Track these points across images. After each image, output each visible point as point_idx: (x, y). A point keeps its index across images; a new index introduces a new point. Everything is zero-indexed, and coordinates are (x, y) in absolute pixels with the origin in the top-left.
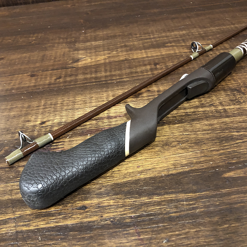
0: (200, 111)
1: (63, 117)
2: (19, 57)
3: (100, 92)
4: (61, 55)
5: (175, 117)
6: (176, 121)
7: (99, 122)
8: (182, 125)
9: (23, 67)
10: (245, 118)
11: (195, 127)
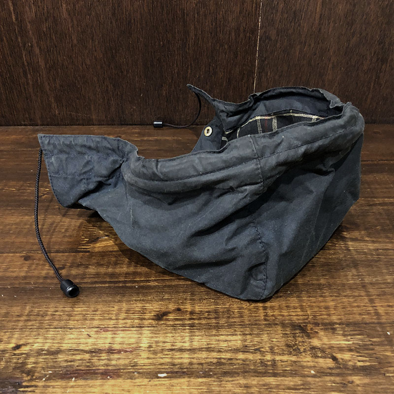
0: (239, 358)
1: (48, 341)
2: (18, 220)
3: (110, 301)
4: (75, 226)
5: (202, 364)
6: (201, 371)
7: (94, 356)
8: (207, 381)
9: (18, 240)
10: (298, 381)
11: (223, 387)
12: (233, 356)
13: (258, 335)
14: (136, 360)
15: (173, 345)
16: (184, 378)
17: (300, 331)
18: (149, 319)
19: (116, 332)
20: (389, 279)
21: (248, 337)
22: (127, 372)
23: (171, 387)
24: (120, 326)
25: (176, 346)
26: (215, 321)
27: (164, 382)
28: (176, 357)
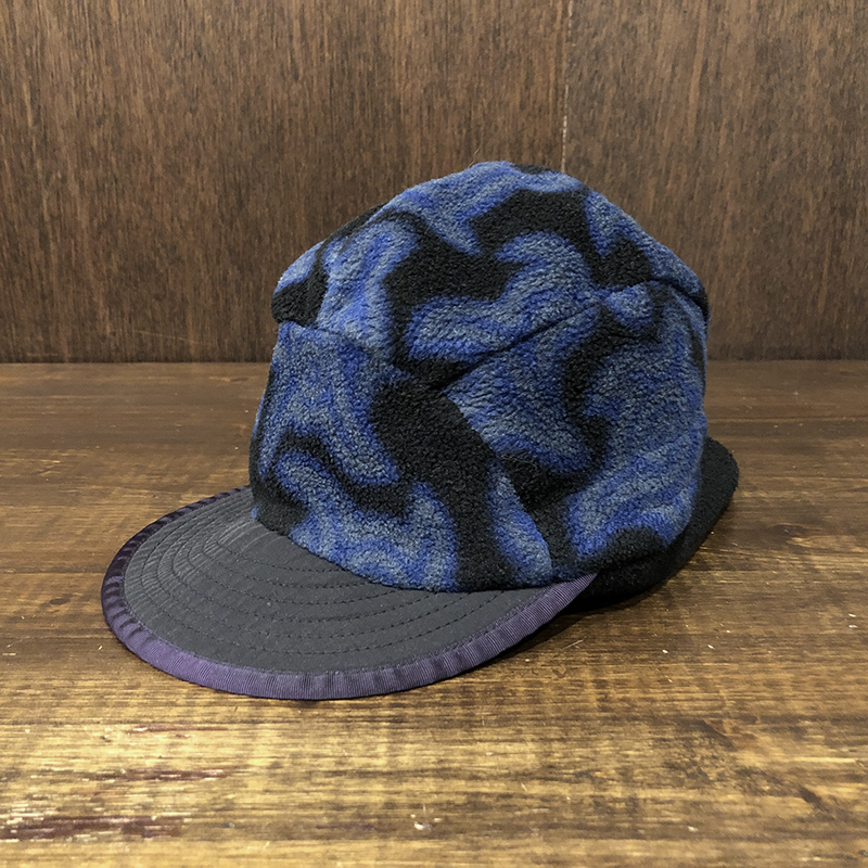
12: (513, 788)
13: (583, 742)
14: (230, 796)
15: (341, 763)
16: (367, 839)
17: (703, 735)
18: (277, 705)
19: (181, 733)
21: (556, 745)
22: (200, 824)
23: (327, 860)
24: (196, 719)
25: (350, 764)
26: (462, 712)
27: (306, 850)
28: (349, 789)
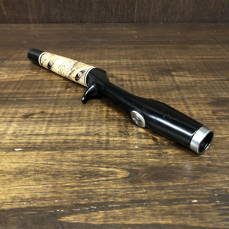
0: (81, 139)
5: (51, 143)
6: (49, 147)
8: (53, 153)
10: (124, 152)
11: (65, 156)
12: (77, 138)
13: (99, 126)
15: (32, 132)
16: (34, 151)
17: (131, 124)
18: (18, 117)
20: (202, 96)
21: (91, 127)
23: (22, 157)
25: (34, 132)
26: (68, 119)
27: (18, 154)
28: (32, 139)
